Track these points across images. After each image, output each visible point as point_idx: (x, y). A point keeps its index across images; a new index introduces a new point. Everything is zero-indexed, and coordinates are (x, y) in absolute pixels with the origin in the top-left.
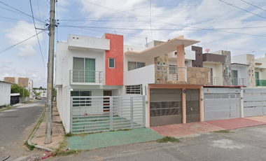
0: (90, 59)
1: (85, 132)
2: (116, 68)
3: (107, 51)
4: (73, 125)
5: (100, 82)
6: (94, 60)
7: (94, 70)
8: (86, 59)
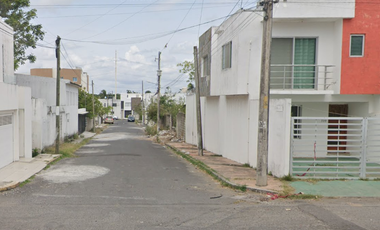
0: (304, 39)
1: (314, 177)
2: (367, 55)
3: (347, 20)
4: (294, 164)
5: (325, 88)
6: (314, 41)
7: (314, 62)
8: (298, 39)
